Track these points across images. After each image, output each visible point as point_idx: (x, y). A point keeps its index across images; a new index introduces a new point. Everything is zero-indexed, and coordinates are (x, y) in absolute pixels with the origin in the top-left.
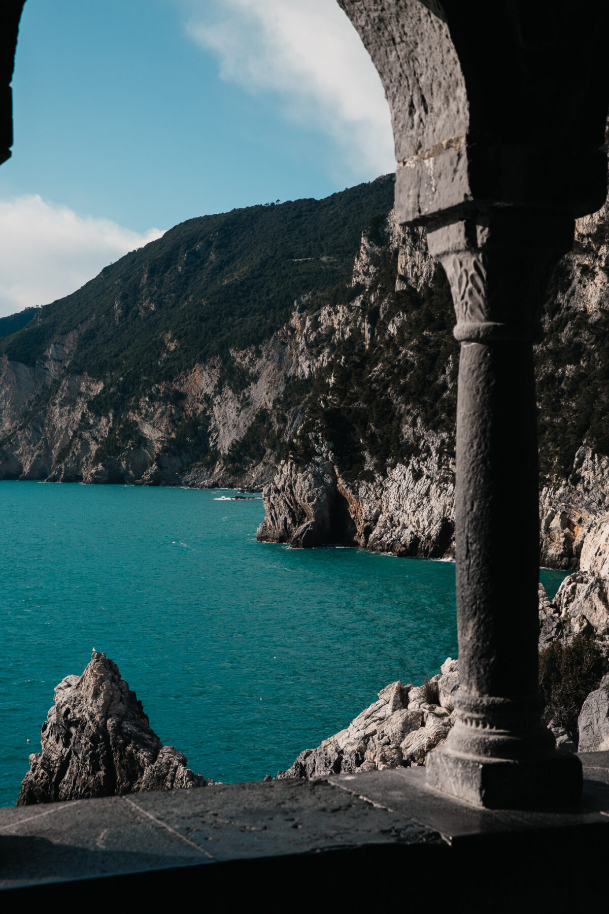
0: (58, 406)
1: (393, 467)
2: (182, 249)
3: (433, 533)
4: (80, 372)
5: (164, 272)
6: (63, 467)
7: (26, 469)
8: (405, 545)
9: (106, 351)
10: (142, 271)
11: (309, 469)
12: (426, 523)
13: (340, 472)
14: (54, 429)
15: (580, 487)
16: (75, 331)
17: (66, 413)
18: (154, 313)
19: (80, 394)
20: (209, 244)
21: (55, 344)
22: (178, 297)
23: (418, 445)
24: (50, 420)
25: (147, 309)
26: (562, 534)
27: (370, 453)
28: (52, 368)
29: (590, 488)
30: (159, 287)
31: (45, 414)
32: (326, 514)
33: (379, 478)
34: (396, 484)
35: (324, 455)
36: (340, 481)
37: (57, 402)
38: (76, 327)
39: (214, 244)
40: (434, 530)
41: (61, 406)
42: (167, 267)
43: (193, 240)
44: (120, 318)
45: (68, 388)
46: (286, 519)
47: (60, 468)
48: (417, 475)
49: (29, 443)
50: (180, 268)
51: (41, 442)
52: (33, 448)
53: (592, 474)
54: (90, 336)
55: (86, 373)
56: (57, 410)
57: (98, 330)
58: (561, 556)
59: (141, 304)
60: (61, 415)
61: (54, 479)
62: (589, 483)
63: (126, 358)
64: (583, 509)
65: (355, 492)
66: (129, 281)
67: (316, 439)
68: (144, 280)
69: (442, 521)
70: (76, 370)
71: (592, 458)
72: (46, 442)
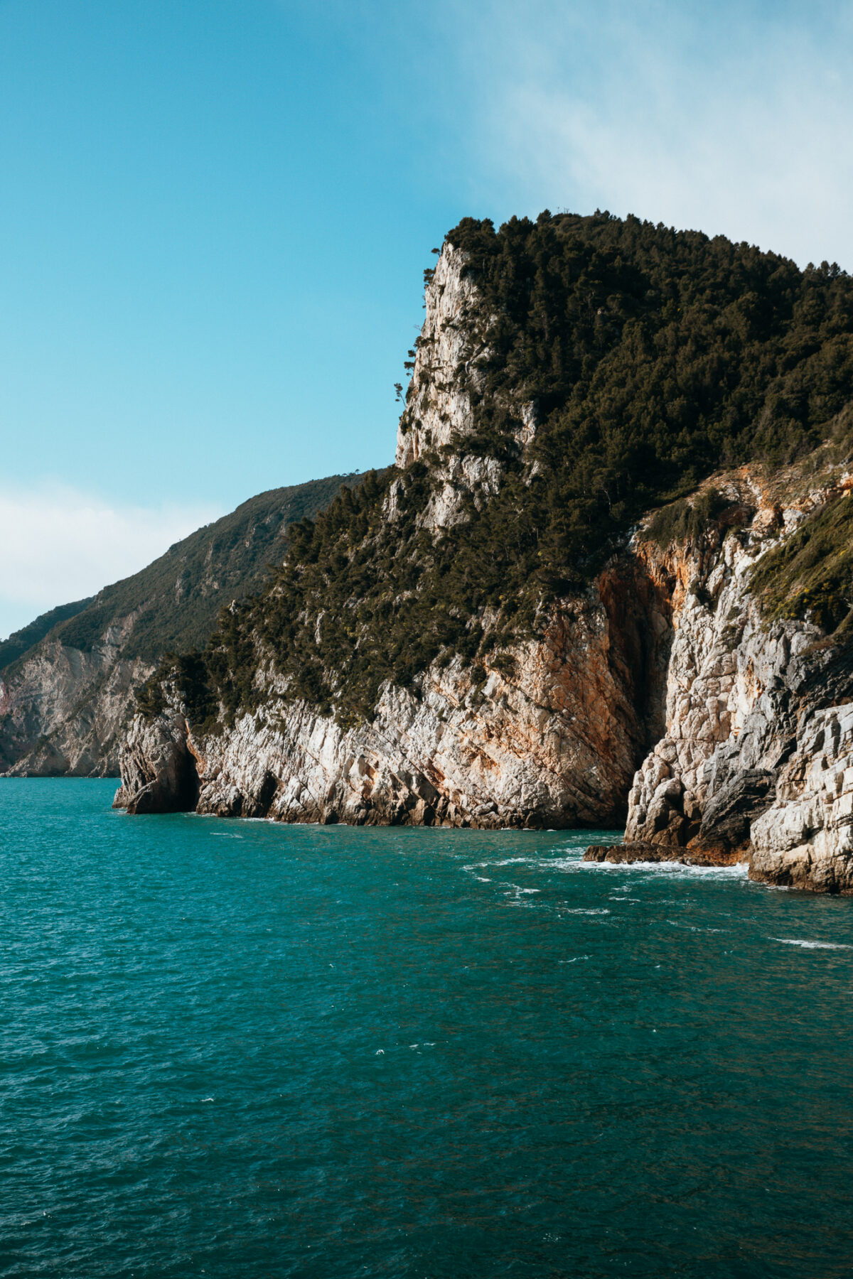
0: (109, 694)
1: (242, 717)
2: (251, 522)
3: (255, 789)
4: (132, 657)
5: (231, 548)
6: (106, 761)
7: (73, 765)
8: (228, 806)
9: (162, 634)
10: (207, 547)
11: (157, 723)
12: (250, 778)
13: (191, 725)
14: (105, 719)
15: (376, 725)
16: (134, 613)
17: (118, 702)
18: (217, 592)
19: (133, 681)
20: (281, 517)
21: (112, 627)
22: (244, 574)
23: (267, 692)
24: (100, 710)
25: (209, 587)
26: (361, 782)
27: (224, 703)
28: (108, 654)
29: (386, 726)
30: (224, 564)
31: (95, 703)
32: (172, 774)
33: (227, 731)
34: (239, 737)
35: (176, 707)
36: (190, 736)
37: (108, 690)
38: (136, 609)
39: (285, 517)
40: (257, 785)
41: (113, 694)
42: (235, 542)
43: (263, 513)
44: (181, 598)
45: (120, 674)
46: (137, 782)
47: (103, 762)
48: (260, 725)
49: (77, 735)
50: (248, 543)
51: (90, 734)
52: (81, 742)
53: (388, 710)
54: (147, 618)
55: (139, 658)
56: (108, 699)
57: (157, 611)
58: (359, 807)
59: (204, 582)
60: (112, 705)
61: (97, 774)
62: (385, 720)
63: (179, 640)
64: (377, 751)
65: (202, 748)
66: (194, 558)
67: (169, 688)
68: (209, 557)
69: (265, 776)
70: (127, 655)
71: (390, 691)
72: (96, 734)
